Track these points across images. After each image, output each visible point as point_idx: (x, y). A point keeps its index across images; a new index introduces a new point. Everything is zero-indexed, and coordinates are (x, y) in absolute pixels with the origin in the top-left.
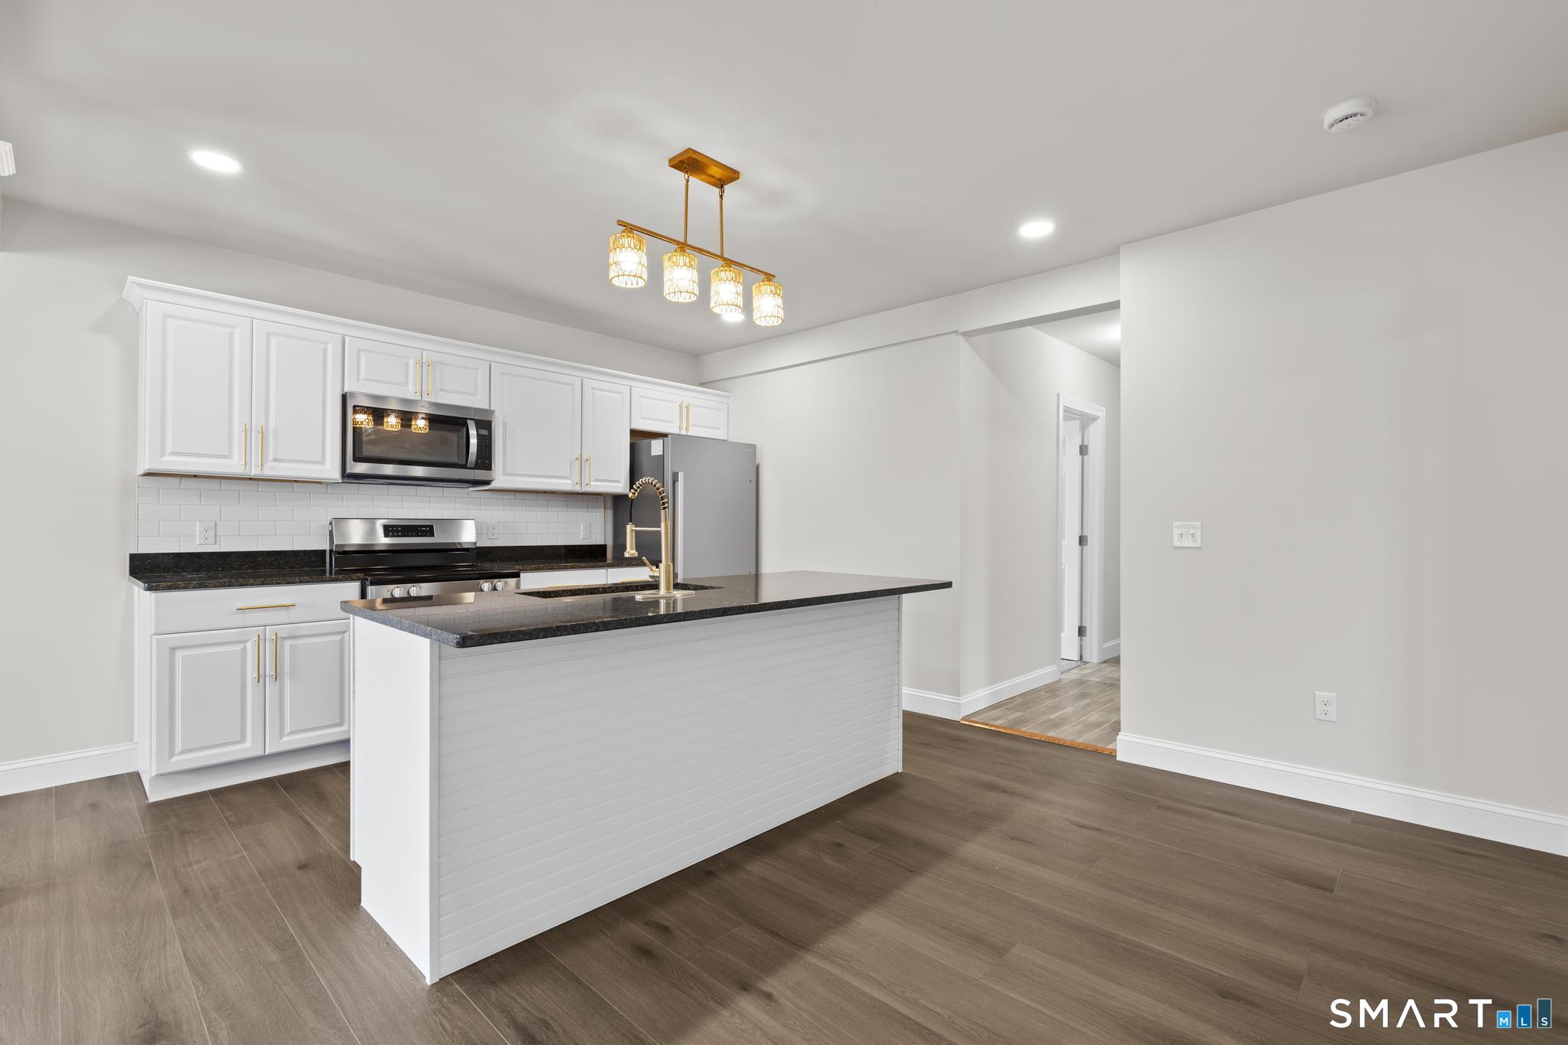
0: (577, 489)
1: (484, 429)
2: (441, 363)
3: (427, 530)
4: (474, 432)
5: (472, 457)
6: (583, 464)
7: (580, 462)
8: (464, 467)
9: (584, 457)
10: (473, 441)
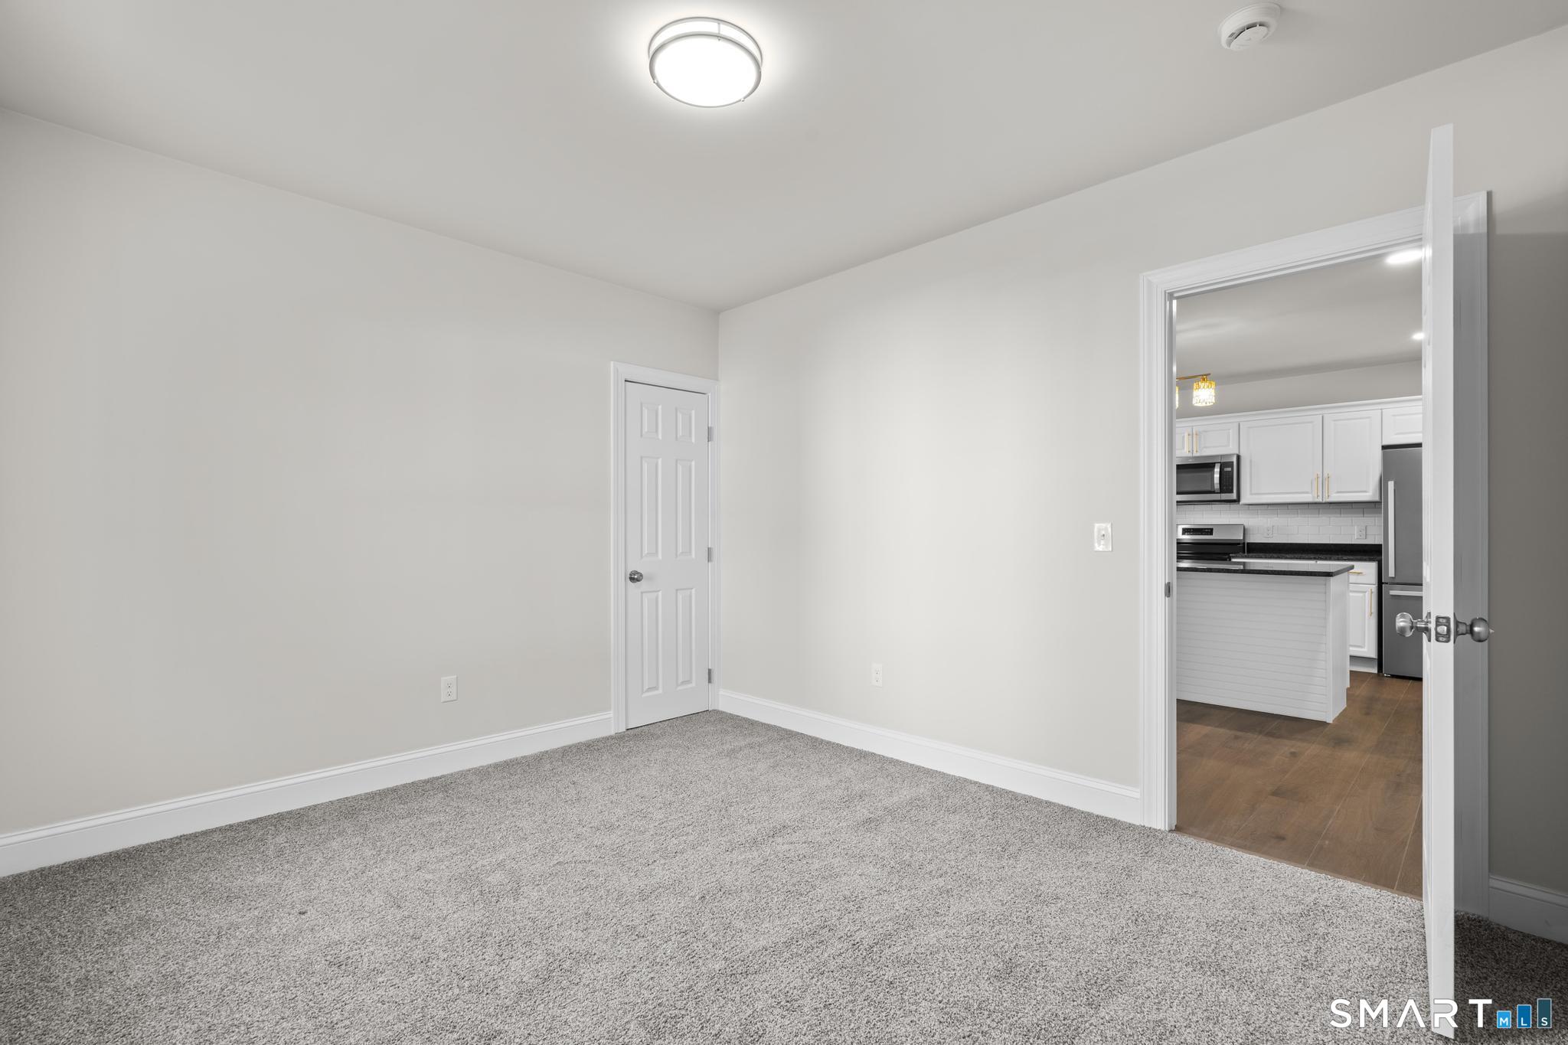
0: (1320, 500)
1: (1227, 467)
2: (1206, 432)
3: (1209, 531)
4: (1217, 470)
5: (1217, 486)
6: (1324, 481)
7: (1321, 479)
8: (1214, 492)
9: (1326, 475)
10: (1217, 476)
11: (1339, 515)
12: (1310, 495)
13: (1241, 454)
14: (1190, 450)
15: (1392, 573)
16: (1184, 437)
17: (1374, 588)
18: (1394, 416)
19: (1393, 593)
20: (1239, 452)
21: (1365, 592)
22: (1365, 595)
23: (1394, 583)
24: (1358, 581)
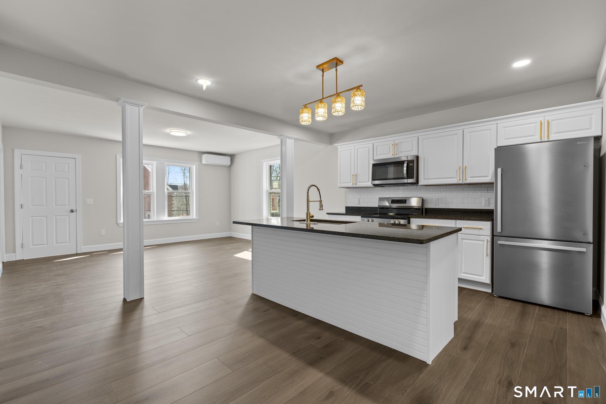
0: (461, 182)
1: (411, 163)
2: (401, 143)
3: (404, 201)
4: (405, 165)
5: (405, 175)
6: (463, 170)
7: (461, 170)
8: (404, 178)
9: (464, 167)
10: (405, 169)
11: (474, 192)
12: (455, 179)
13: (419, 155)
14: (393, 154)
15: (499, 230)
16: (390, 146)
17: (489, 238)
18: (504, 127)
19: (499, 242)
20: (418, 154)
21: (484, 241)
22: (484, 243)
23: (501, 236)
24: (480, 234)
